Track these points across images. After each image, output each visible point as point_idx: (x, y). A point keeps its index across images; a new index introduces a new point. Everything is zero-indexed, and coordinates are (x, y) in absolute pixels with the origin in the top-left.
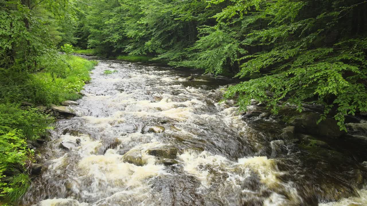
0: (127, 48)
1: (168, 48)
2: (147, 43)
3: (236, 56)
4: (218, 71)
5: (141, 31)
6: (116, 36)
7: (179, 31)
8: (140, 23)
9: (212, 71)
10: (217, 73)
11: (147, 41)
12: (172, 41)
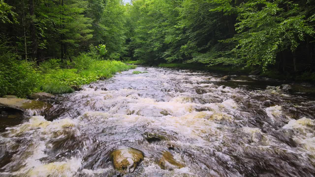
0: (165, 54)
1: (204, 51)
2: (183, 46)
3: (301, 35)
4: (269, 60)
5: (177, 35)
6: (157, 44)
7: (217, 33)
8: (178, 27)
9: (258, 62)
10: (267, 63)
11: (184, 45)
12: (209, 44)
